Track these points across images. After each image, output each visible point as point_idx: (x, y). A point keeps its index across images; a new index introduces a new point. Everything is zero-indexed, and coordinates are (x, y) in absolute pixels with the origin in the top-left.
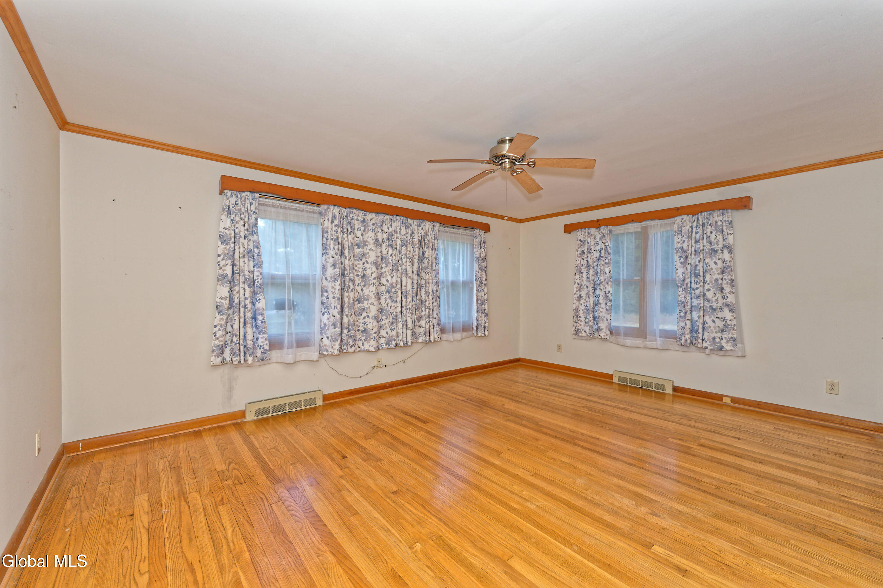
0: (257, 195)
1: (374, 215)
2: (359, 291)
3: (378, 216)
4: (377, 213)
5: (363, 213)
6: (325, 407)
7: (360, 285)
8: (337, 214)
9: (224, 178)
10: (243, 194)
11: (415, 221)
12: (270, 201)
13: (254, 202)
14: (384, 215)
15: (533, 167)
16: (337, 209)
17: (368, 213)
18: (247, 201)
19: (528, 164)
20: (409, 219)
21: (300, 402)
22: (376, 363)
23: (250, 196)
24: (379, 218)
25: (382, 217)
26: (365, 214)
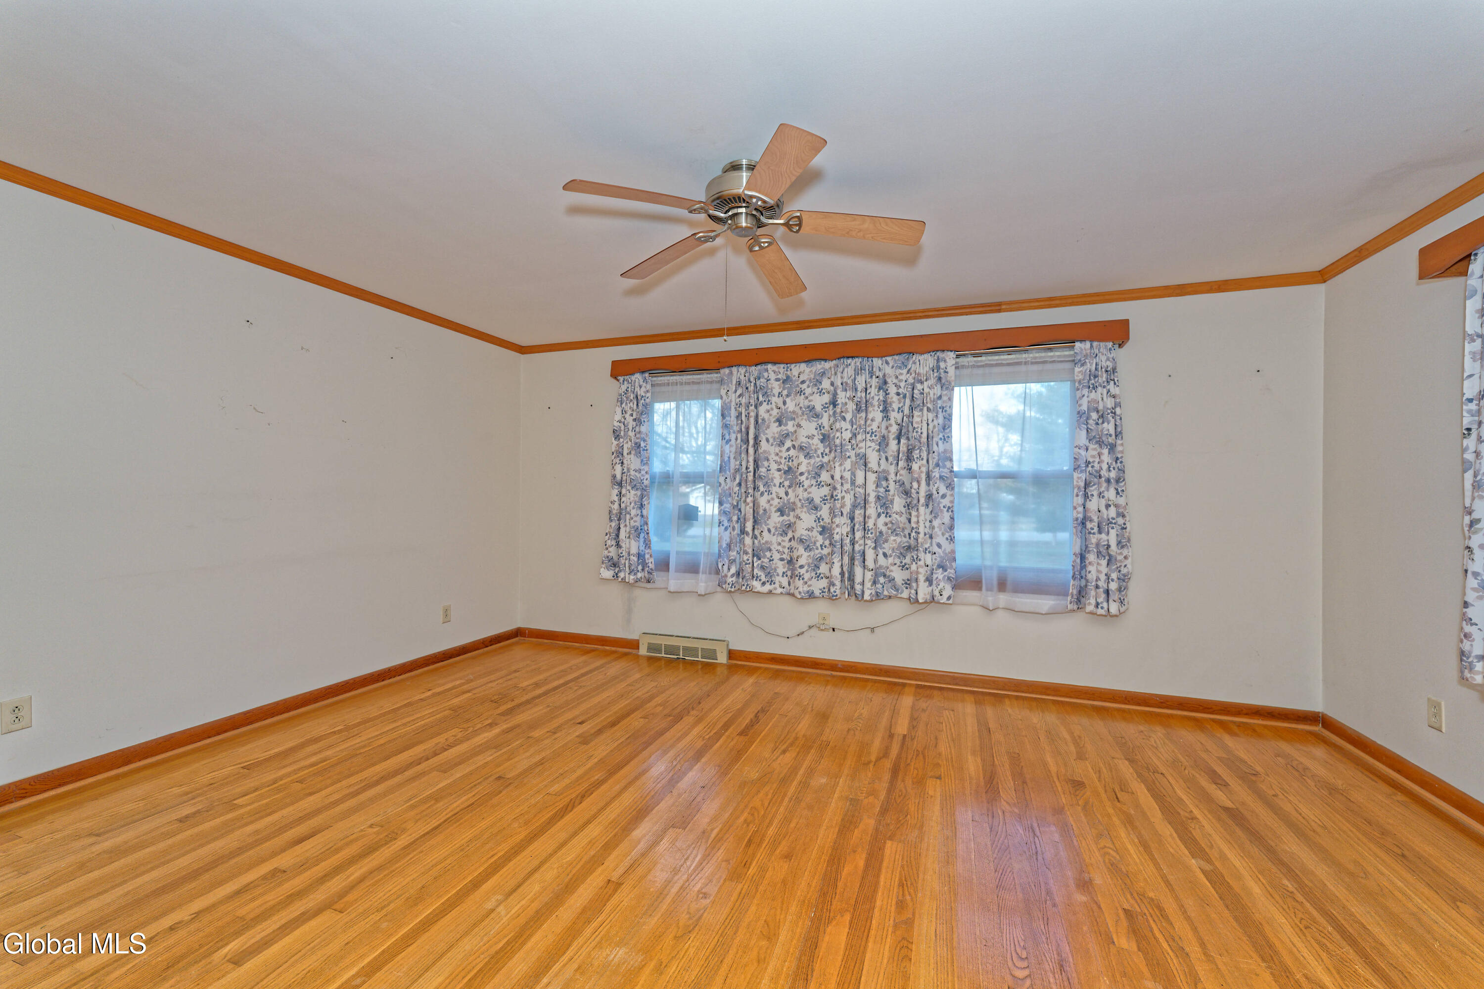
0: (647, 375)
1: (803, 365)
2: (783, 495)
3: (812, 366)
4: (808, 361)
5: (784, 368)
6: (732, 669)
7: (783, 486)
8: (742, 377)
9: (615, 364)
10: (633, 378)
11: (889, 359)
12: (661, 378)
13: (644, 384)
14: (823, 362)
15: (798, 231)
16: (742, 370)
17: (793, 365)
18: (637, 384)
19: (787, 224)
20: (875, 360)
21: (696, 649)
22: (814, 620)
23: (640, 378)
24: (814, 369)
25: (819, 366)
26: (788, 368)
